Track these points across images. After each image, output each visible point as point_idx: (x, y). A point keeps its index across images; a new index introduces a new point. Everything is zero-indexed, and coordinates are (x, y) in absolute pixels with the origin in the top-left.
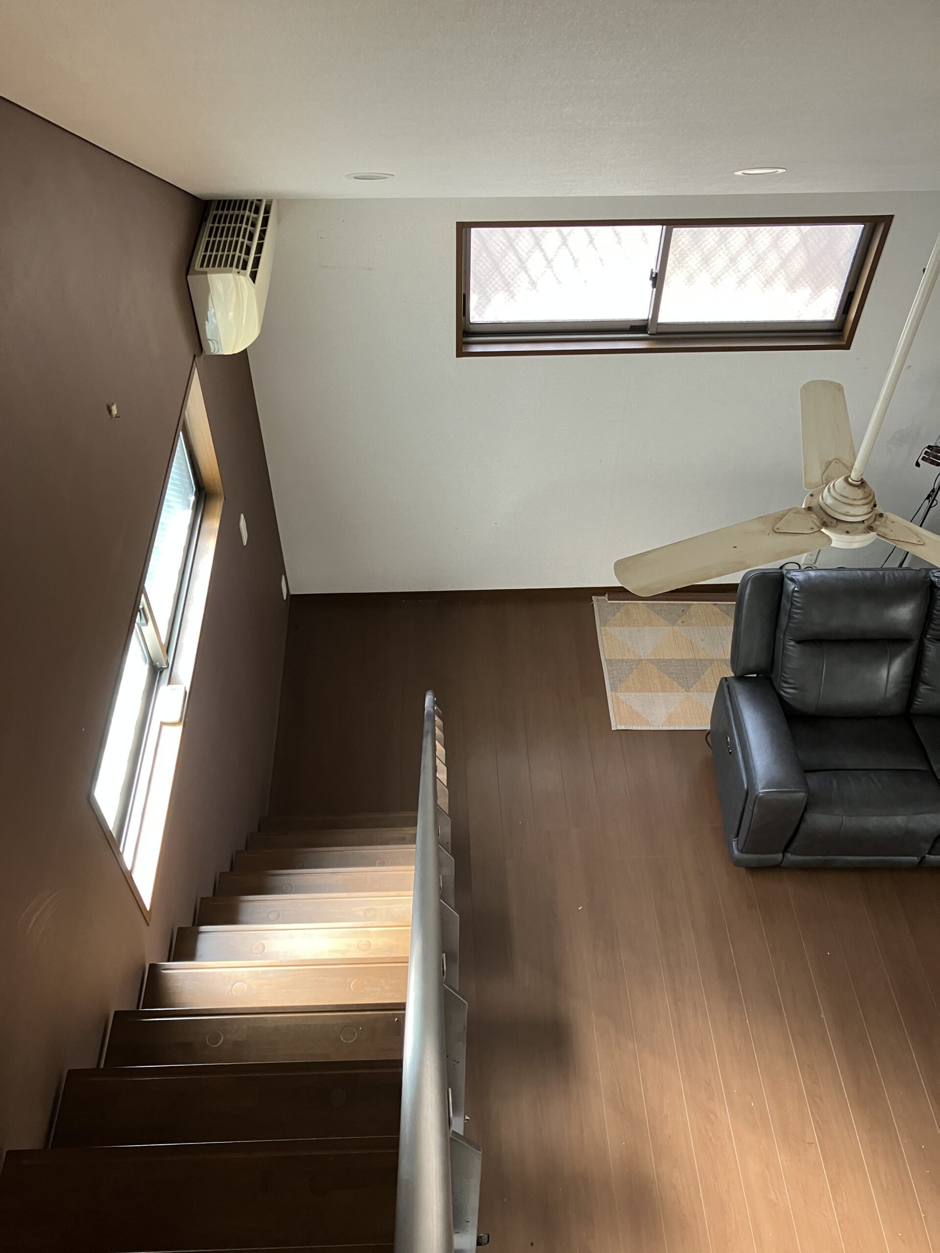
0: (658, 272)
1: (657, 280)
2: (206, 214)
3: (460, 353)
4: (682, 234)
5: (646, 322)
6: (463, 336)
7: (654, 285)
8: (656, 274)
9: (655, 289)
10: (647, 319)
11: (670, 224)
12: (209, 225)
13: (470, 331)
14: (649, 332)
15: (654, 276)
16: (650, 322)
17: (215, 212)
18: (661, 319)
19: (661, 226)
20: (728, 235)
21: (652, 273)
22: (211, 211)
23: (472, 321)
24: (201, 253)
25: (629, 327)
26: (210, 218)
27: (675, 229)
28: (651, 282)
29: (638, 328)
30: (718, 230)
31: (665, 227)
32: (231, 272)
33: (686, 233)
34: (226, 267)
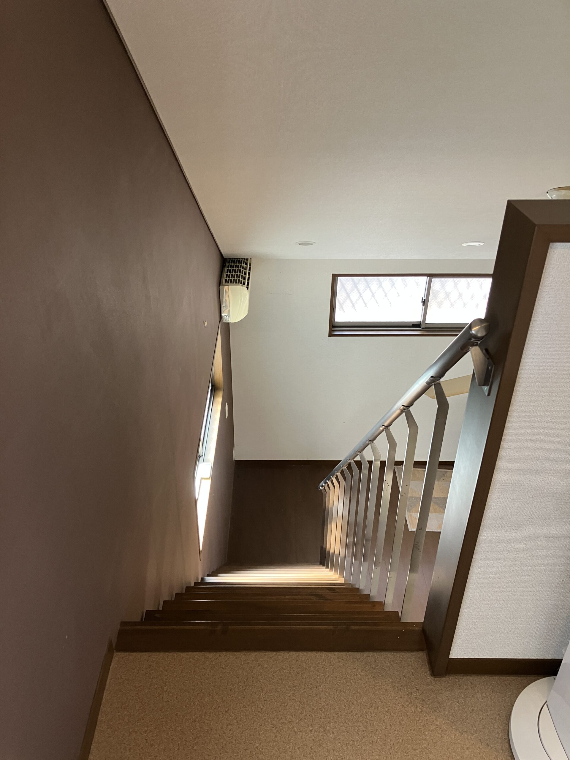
0: (425, 298)
1: (425, 302)
2: (224, 265)
3: (330, 335)
4: (436, 281)
5: (420, 323)
6: (332, 328)
7: (424, 305)
8: (425, 300)
9: (424, 307)
10: (420, 321)
11: (431, 276)
12: (226, 268)
13: (335, 325)
14: (421, 327)
15: (423, 300)
16: (421, 322)
17: (228, 264)
18: (427, 321)
19: (427, 277)
20: (458, 282)
21: (422, 299)
22: (227, 264)
23: (336, 321)
24: (224, 278)
25: (412, 325)
26: (226, 267)
27: (433, 279)
28: (422, 304)
29: (416, 326)
30: (453, 280)
31: (428, 278)
32: (239, 285)
33: (438, 281)
34: (236, 283)
